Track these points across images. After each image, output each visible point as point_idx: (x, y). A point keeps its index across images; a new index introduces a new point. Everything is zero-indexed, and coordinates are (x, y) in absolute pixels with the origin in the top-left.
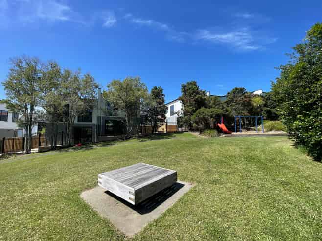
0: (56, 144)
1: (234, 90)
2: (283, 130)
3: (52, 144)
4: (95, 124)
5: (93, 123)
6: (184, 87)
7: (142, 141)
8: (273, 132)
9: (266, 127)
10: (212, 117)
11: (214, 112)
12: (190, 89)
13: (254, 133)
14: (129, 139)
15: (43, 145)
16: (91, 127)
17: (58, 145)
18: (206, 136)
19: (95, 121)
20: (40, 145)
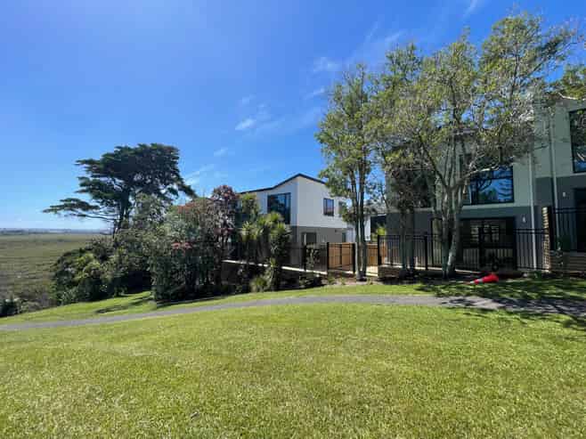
17: (417, 268)
20: (380, 263)
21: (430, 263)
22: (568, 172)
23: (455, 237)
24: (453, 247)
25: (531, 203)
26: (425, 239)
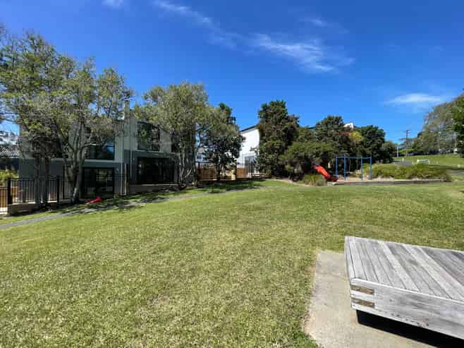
0: (46, 199)
1: (325, 119)
2: (393, 177)
3: (37, 200)
4: (120, 164)
5: (115, 161)
6: (265, 108)
7: (213, 192)
8: (379, 179)
9: (368, 172)
10: (317, 156)
11: (320, 147)
12: (275, 113)
13: (357, 180)
14: (183, 189)
15: (16, 201)
16: (113, 169)
17: (49, 202)
18: (307, 184)
19: (119, 158)
20: (10, 201)
21: (61, 196)
22: (136, 149)
23: (79, 178)
24: (77, 185)
25: (122, 162)
26: (58, 181)
